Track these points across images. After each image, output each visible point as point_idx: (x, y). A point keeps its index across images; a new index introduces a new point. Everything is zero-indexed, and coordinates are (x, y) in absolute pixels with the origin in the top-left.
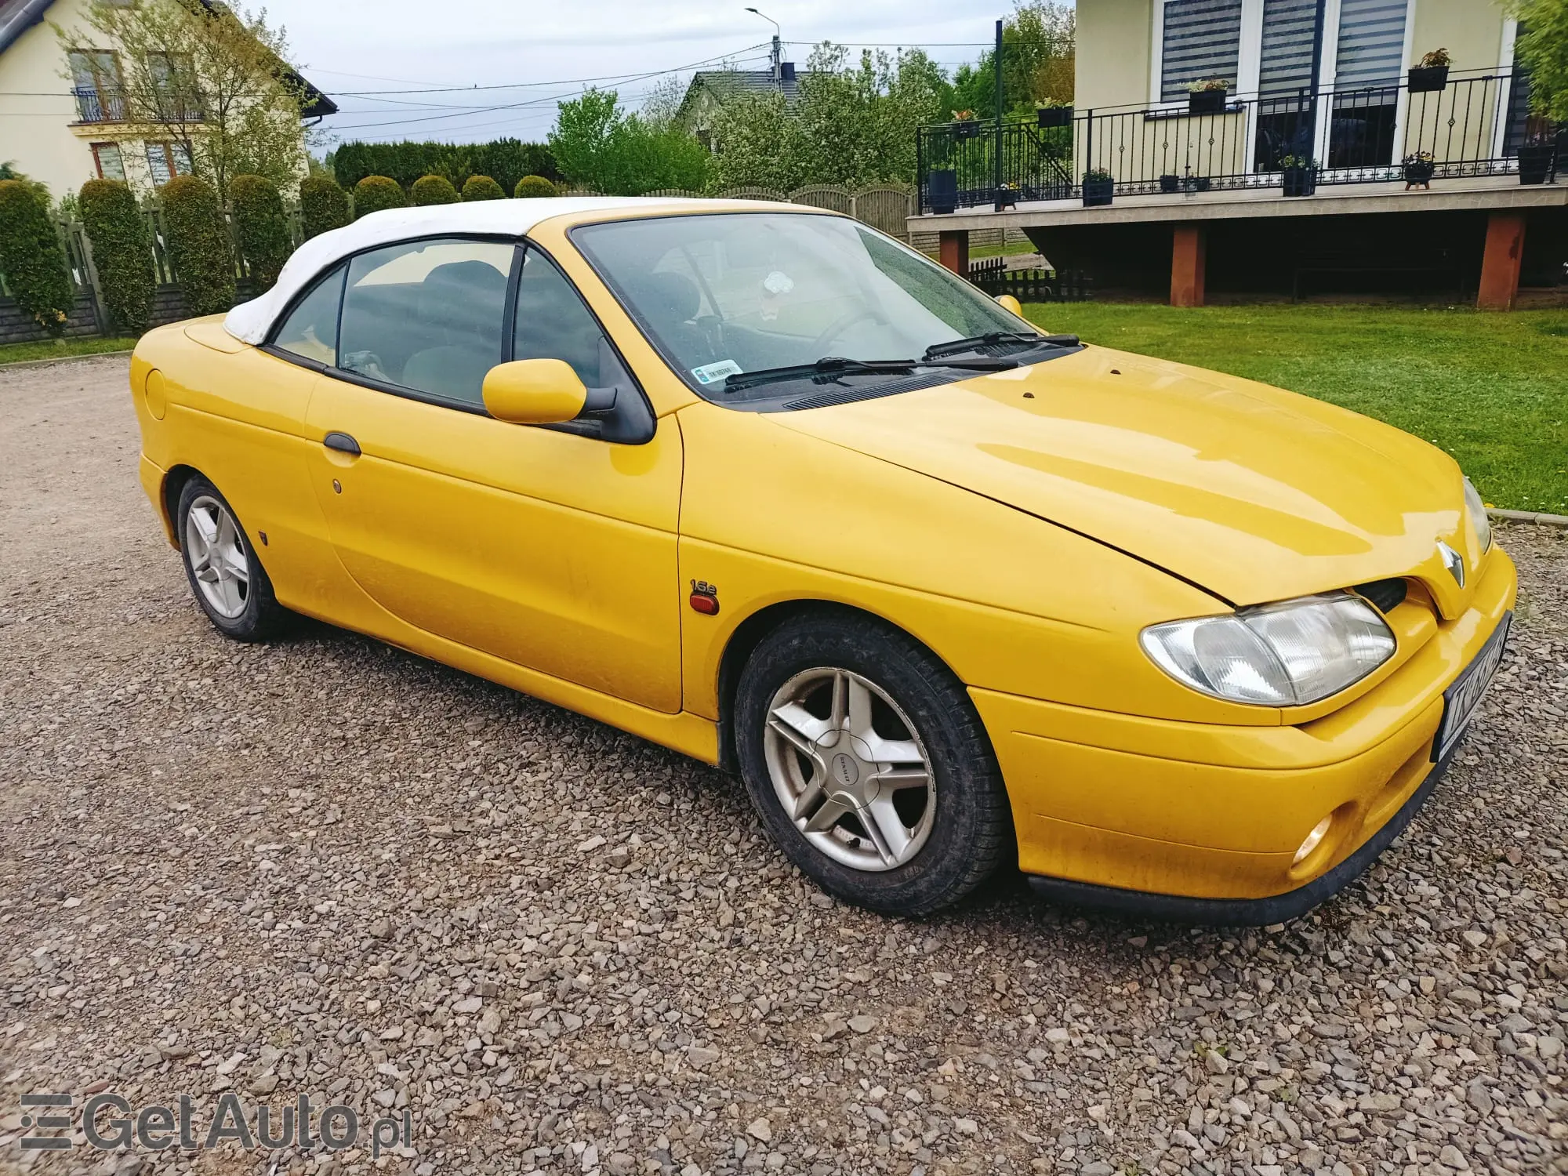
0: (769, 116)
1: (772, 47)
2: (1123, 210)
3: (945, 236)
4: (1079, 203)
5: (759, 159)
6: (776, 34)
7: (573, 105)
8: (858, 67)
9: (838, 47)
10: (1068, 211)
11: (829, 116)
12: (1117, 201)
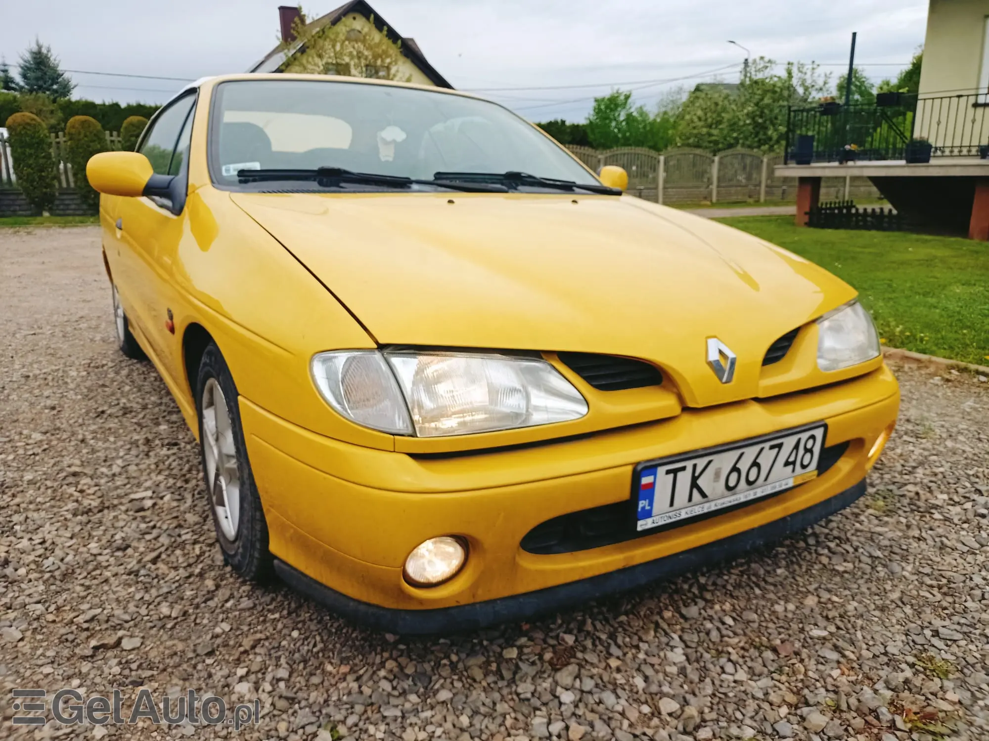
0: (716, 104)
1: (742, 66)
2: (936, 167)
3: (803, 180)
4: (903, 162)
5: (705, 130)
6: (746, 57)
7: (603, 99)
8: (784, 74)
9: (770, 61)
10: (897, 167)
11: (757, 104)
12: (933, 162)
